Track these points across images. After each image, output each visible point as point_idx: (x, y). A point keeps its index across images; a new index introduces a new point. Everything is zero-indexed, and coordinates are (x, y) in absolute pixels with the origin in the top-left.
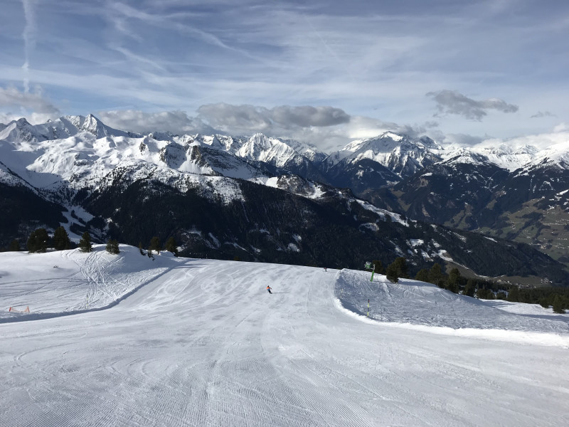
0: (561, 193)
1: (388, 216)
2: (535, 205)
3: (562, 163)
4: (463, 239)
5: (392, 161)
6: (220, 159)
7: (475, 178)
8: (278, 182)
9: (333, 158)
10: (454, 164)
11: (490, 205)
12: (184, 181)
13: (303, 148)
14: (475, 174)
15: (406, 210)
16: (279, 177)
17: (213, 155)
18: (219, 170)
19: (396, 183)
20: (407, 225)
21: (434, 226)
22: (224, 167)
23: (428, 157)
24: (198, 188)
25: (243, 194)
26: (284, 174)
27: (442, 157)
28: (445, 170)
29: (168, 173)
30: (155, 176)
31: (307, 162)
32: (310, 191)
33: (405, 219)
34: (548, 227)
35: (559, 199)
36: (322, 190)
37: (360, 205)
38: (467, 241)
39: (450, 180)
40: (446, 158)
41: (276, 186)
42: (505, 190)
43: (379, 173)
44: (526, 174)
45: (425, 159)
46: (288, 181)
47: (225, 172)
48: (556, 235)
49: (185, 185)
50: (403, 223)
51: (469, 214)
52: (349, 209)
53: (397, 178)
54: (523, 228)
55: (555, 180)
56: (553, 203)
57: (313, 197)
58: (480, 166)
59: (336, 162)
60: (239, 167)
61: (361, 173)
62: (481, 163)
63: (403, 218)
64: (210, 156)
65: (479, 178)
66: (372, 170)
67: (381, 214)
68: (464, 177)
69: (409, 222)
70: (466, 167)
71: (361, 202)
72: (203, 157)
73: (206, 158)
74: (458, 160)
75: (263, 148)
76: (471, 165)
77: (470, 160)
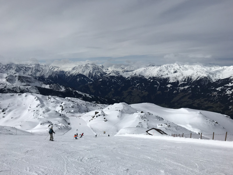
0: (137, 85)
1: (85, 95)
2: (131, 89)
3: (139, 75)
4: (107, 100)
5: (90, 75)
6: (28, 80)
7: (115, 80)
8: (50, 87)
9: (68, 74)
10: (109, 76)
11: (119, 90)
12: (18, 88)
13: (55, 69)
14: (115, 79)
15: (94, 92)
16: (50, 85)
17: (26, 78)
18: (28, 83)
19: (91, 82)
20: (91, 97)
21: (99, 97)
22: (30, 82)
23: (102, 73)
24: (24, 90)
25: (39, 91)
26: (51, 84)
27: (107, 73)
28: (106, 78)
29: (12, 86)
30: (7, 87)
31: (57, 76)
32: (60, 89)
33: (91, 96)
34: (133, 95)
35: (137, 86)
36: (65, 88)
37: (77, 92)
38: (108, 100)
39: (108, 82)
40: (108, 73)
41: (49, 88)
42: (124, 84)
43: (85, 79)
44: (130, 79)
45: (101, 73)
46: (53, 86)
47: (30, 84)
48: (135, 97)
49: (19, 90)
50: (90, 97)
51: (113, 92)
52: (74, 94)
53: (91, 81)
54: (127, 96)
55: (137, 80)
56: (135, 88)
57: (62, 91)
58: (117, 77)
59: (69, 75)
60: (35, 82)
61: (78, 79)
62: (117, 75)
63: (90, 95)
64: (25, 79)
65: (116, 80)
66: (82, 78)
67: (84, 95)
68: (112, 80)
69: (92, 97)
70: (112, 77)
71: (77, 91)
72: (22, 79)
73: (23, 80)
74: (110, 75)
75: (38, 71)
76: (114, 76)
77: (114, 74)
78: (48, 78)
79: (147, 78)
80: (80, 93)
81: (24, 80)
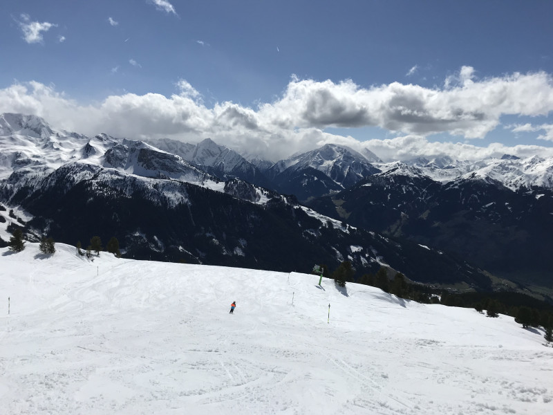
0: (487, 206)
1: (330, 223)
2: (464, 216)
3: (488, 178)
4: (399, 246)
5: (334, 171)
6: (167, 162)
7: (411, 189)
8: (226, 188)
9: (279, 166)
10: (392, 175)
11: (424, 216)
15: (347, 218)
16: (227, 183)
17: (160, 158)
18: (166, 173)
19: (338, 192)
20: (348, 232)
21: (372, 233)
22: (171, 170)
23: (368, 169)
25: (190, 198)
26: (231, 180)
27: (380, 169)
28: (383, 181)
29: (114, 175)
30: (100, 177)
31: (254, 169)
32: (256, 198)
33: (346, 226)
34: (475, 237)
35: (484, 210)
36: (268, 197)
37: (304, 211)
38: (403, 248)
39: (388, 191)
40: (384, 170)
41: (223, 191)
42: (438, 201)
43: (322, 181)
44: (456, 187)
45: (365, 170)
46: (235, 187)
50: (344, 230)
51: (405, 223)
52: (294, 215)
53: (338, 187)
54: (454, 237)
55: (482, 193)
56: (479, 215)
57: (259, 203)
58: (415, 178)
59: (282, 170)
61: (306, 181)
62: (415, 176)
64: (157, 159)
65: (414, 189)
66: (316, 179)
67: (324, 221)
68: (400, 188)
69: (350, 229)
70: (402, 179)
71: (305, 209)
72: (150, 160)
73: (153, 161)
74: (396, 172)
75: (211, 154)
76: (407, 177)
77: (407, 172)
78: (230, 173)
79: (514, 189)
80: (313, 214)
81: (154, 163)
